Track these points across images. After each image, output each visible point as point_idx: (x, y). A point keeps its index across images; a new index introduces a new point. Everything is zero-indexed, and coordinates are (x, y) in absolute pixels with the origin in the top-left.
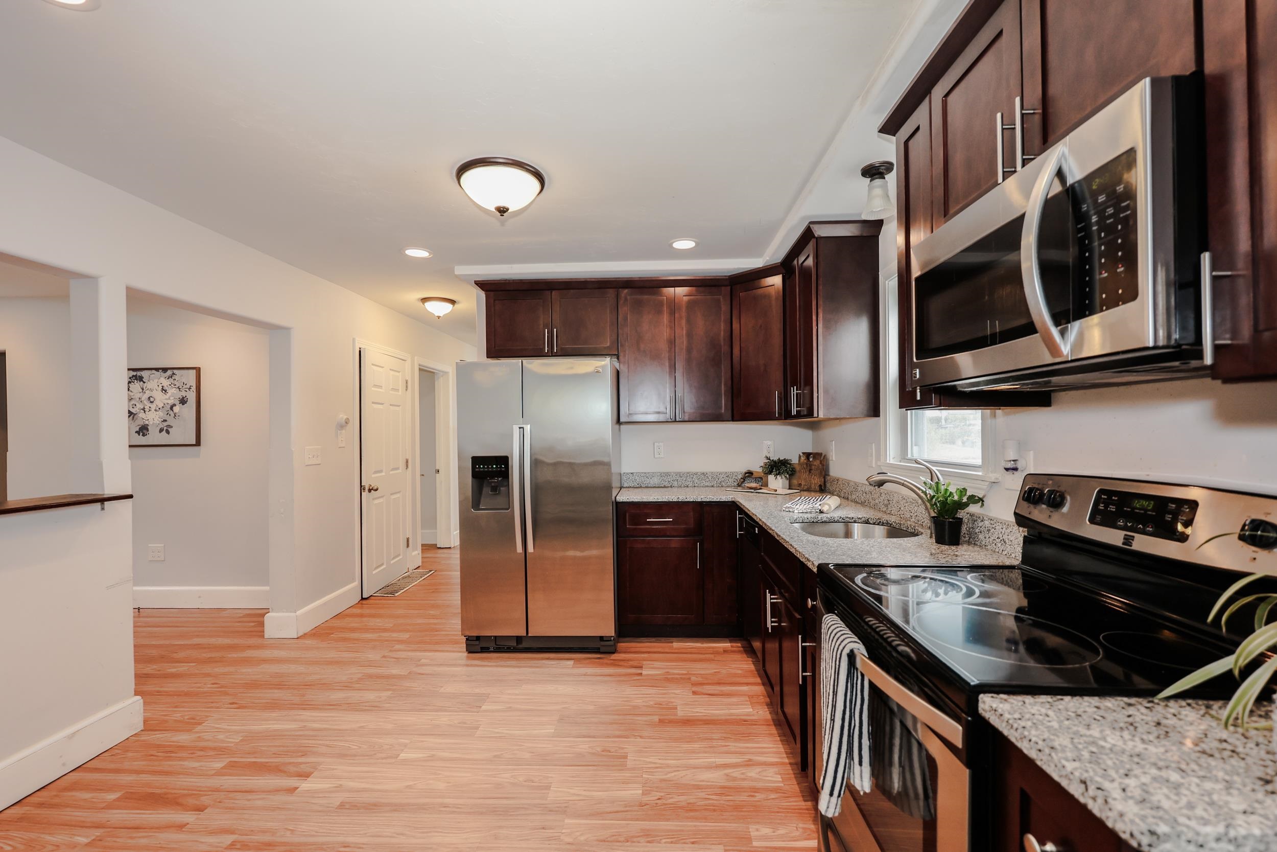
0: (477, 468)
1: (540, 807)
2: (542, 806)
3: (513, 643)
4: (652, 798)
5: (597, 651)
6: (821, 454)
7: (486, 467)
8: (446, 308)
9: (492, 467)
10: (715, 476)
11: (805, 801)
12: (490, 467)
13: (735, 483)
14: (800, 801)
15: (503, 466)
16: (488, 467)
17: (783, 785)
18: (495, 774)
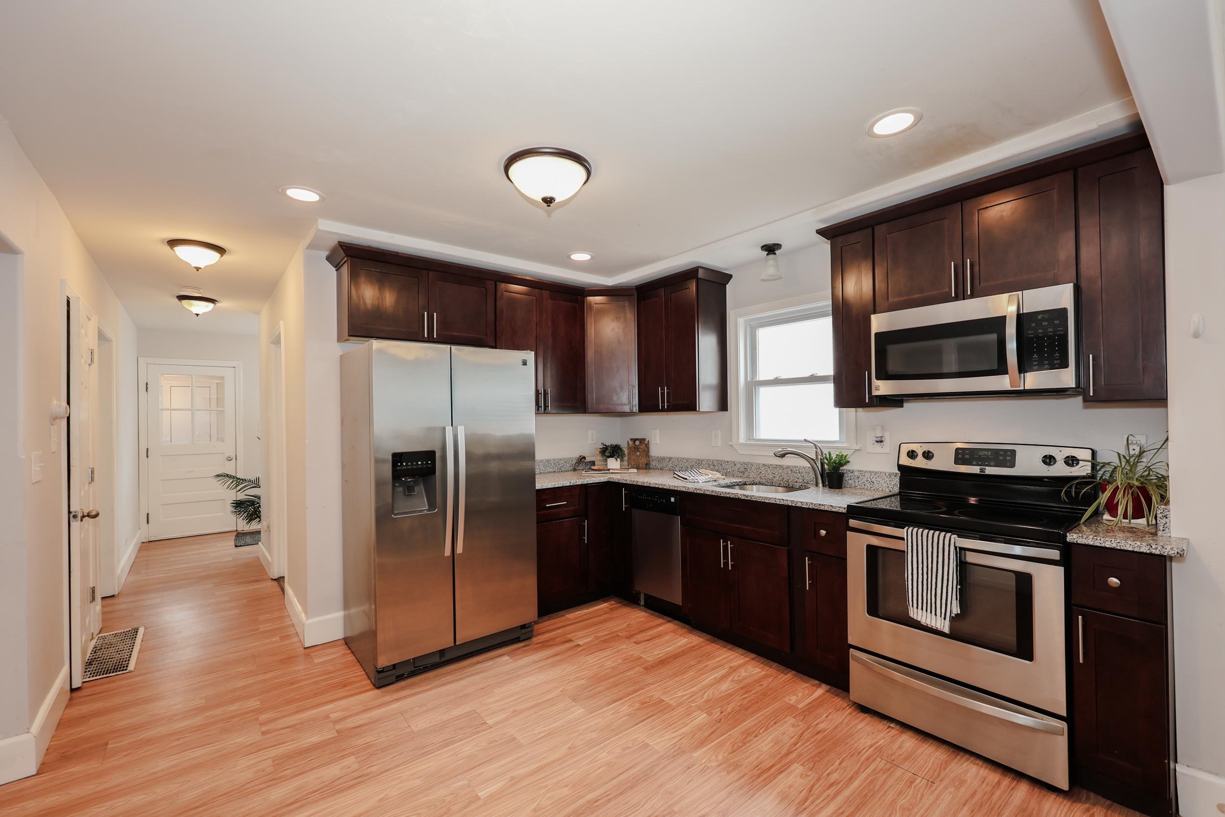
0: (399, 466)
1: (664, 758)
2: (664, 757)
3: (436, 659)
4: (716, 714)
5: (517, 640)
6: (644, 440)
7: (409, 464)
8: (209, 258)
9: (417, 464)
10: (557, 462)
11: (786, 674)
12: (414, 463)
13: (571, 468)
14: (783, 677)
15: (429, 462)
16: (412, 465)
17: (765, 672)
18: (594, 759)
